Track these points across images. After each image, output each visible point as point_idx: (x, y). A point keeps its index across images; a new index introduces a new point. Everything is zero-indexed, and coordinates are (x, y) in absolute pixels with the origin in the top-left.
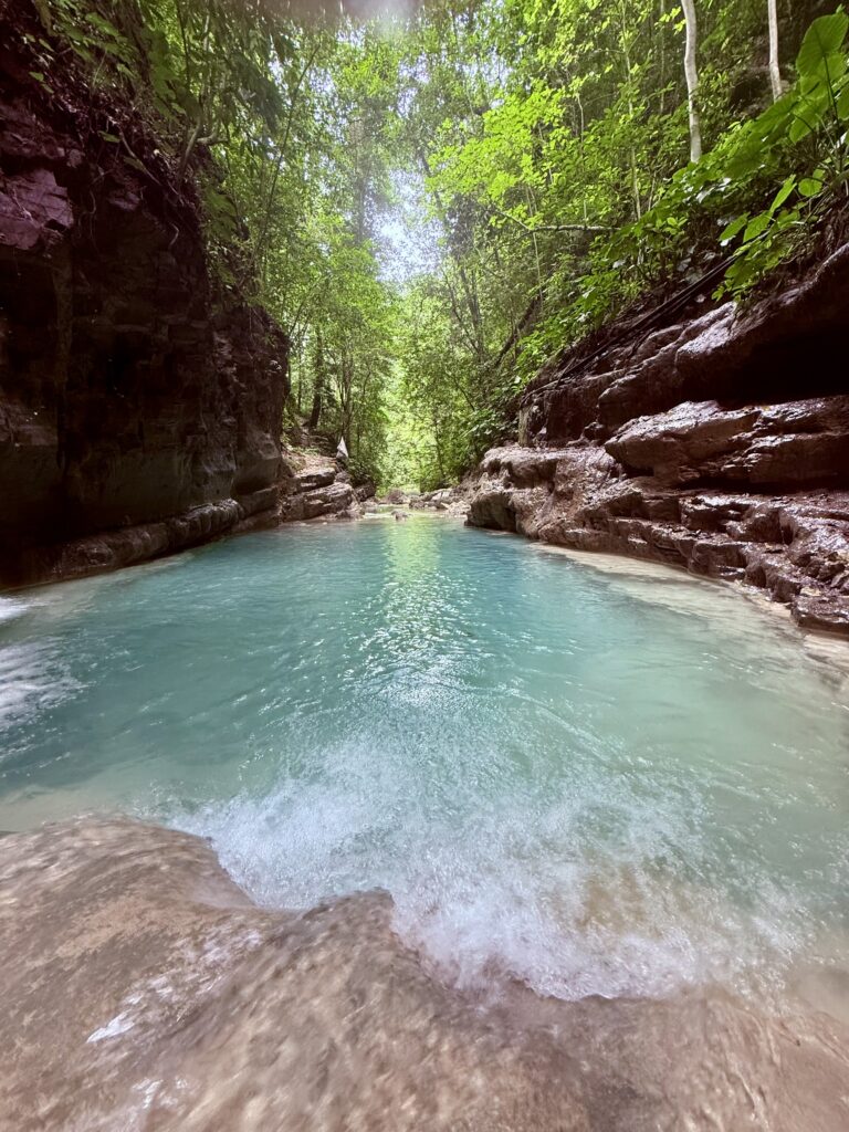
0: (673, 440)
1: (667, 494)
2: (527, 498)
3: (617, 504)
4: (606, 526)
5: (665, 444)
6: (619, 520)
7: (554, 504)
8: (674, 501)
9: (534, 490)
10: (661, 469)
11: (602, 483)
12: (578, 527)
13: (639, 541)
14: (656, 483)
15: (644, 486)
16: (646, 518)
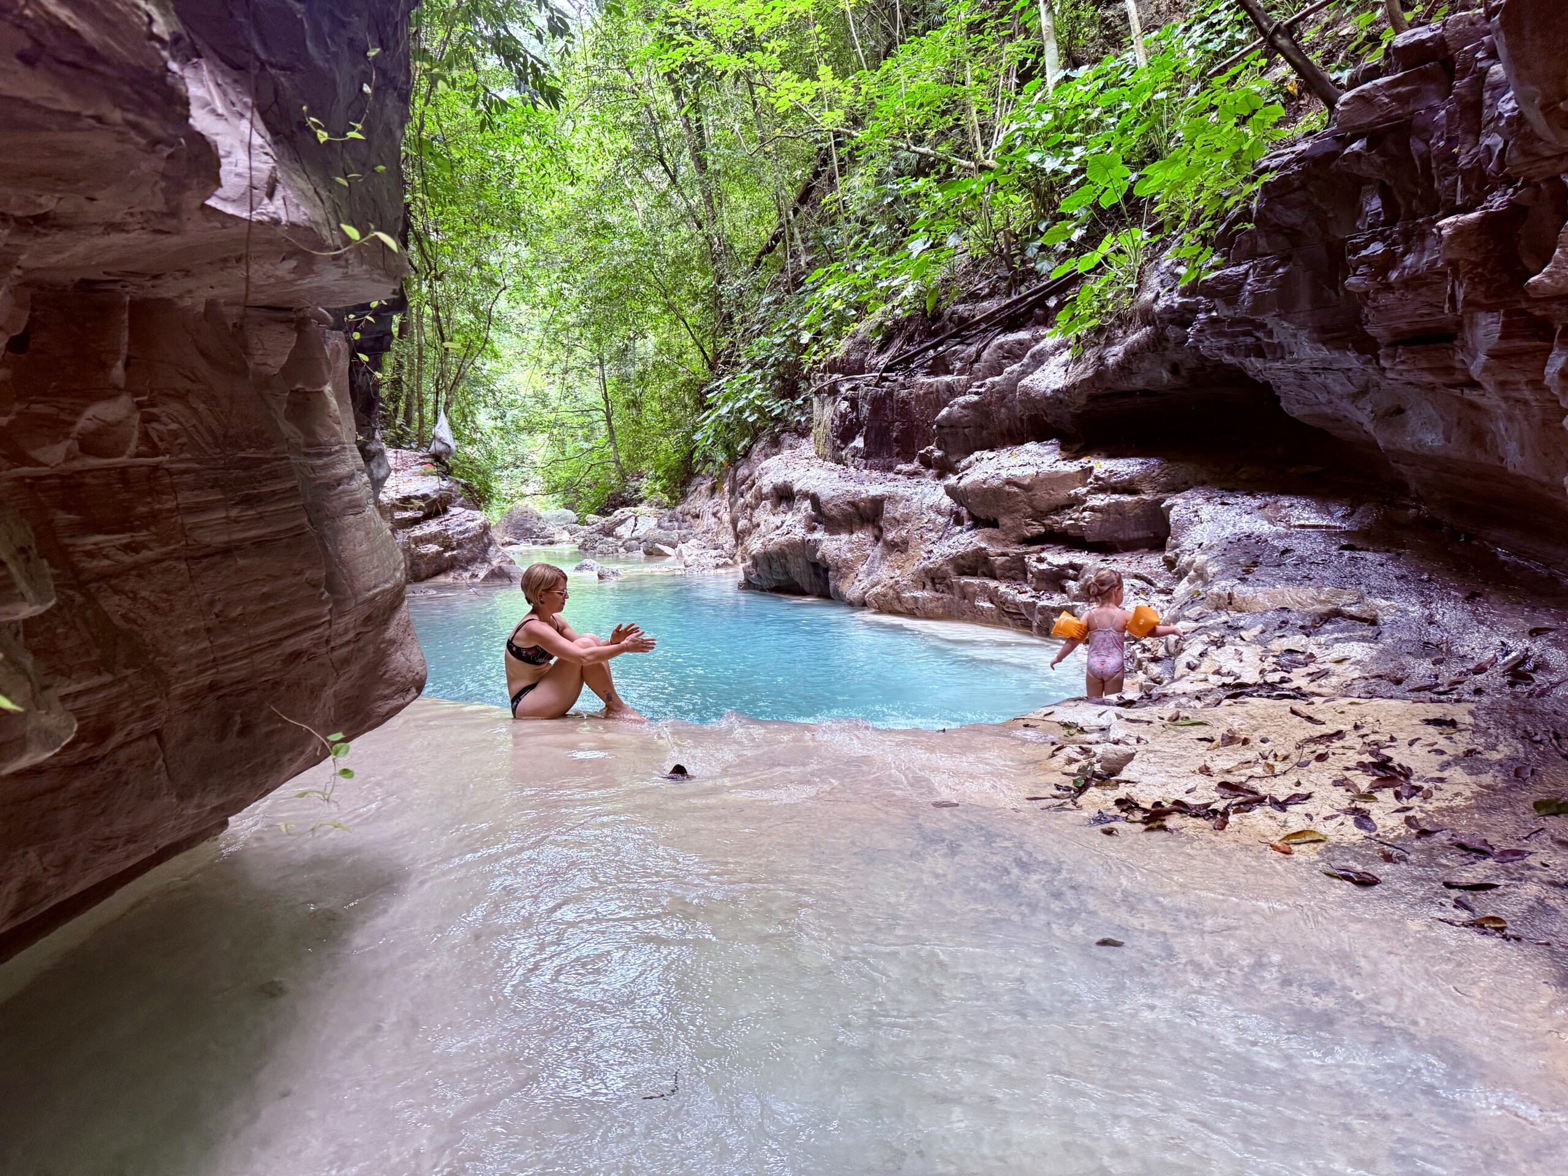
0: (1016, 489)
1: (1014, 550)
2: (845, 548)
3: (961, 561)
4: (950, 587)
5: (1008, 493)
6: (965, 580)
7: (883, 558)
8: (1020, 558)
9: (854, 536)
10: (1005, 521)
11: (944, 534)
12: (917, 589)
13: (987, 605)
14: (1001, 537)
15: (990, 539)
16: (994, 577)
